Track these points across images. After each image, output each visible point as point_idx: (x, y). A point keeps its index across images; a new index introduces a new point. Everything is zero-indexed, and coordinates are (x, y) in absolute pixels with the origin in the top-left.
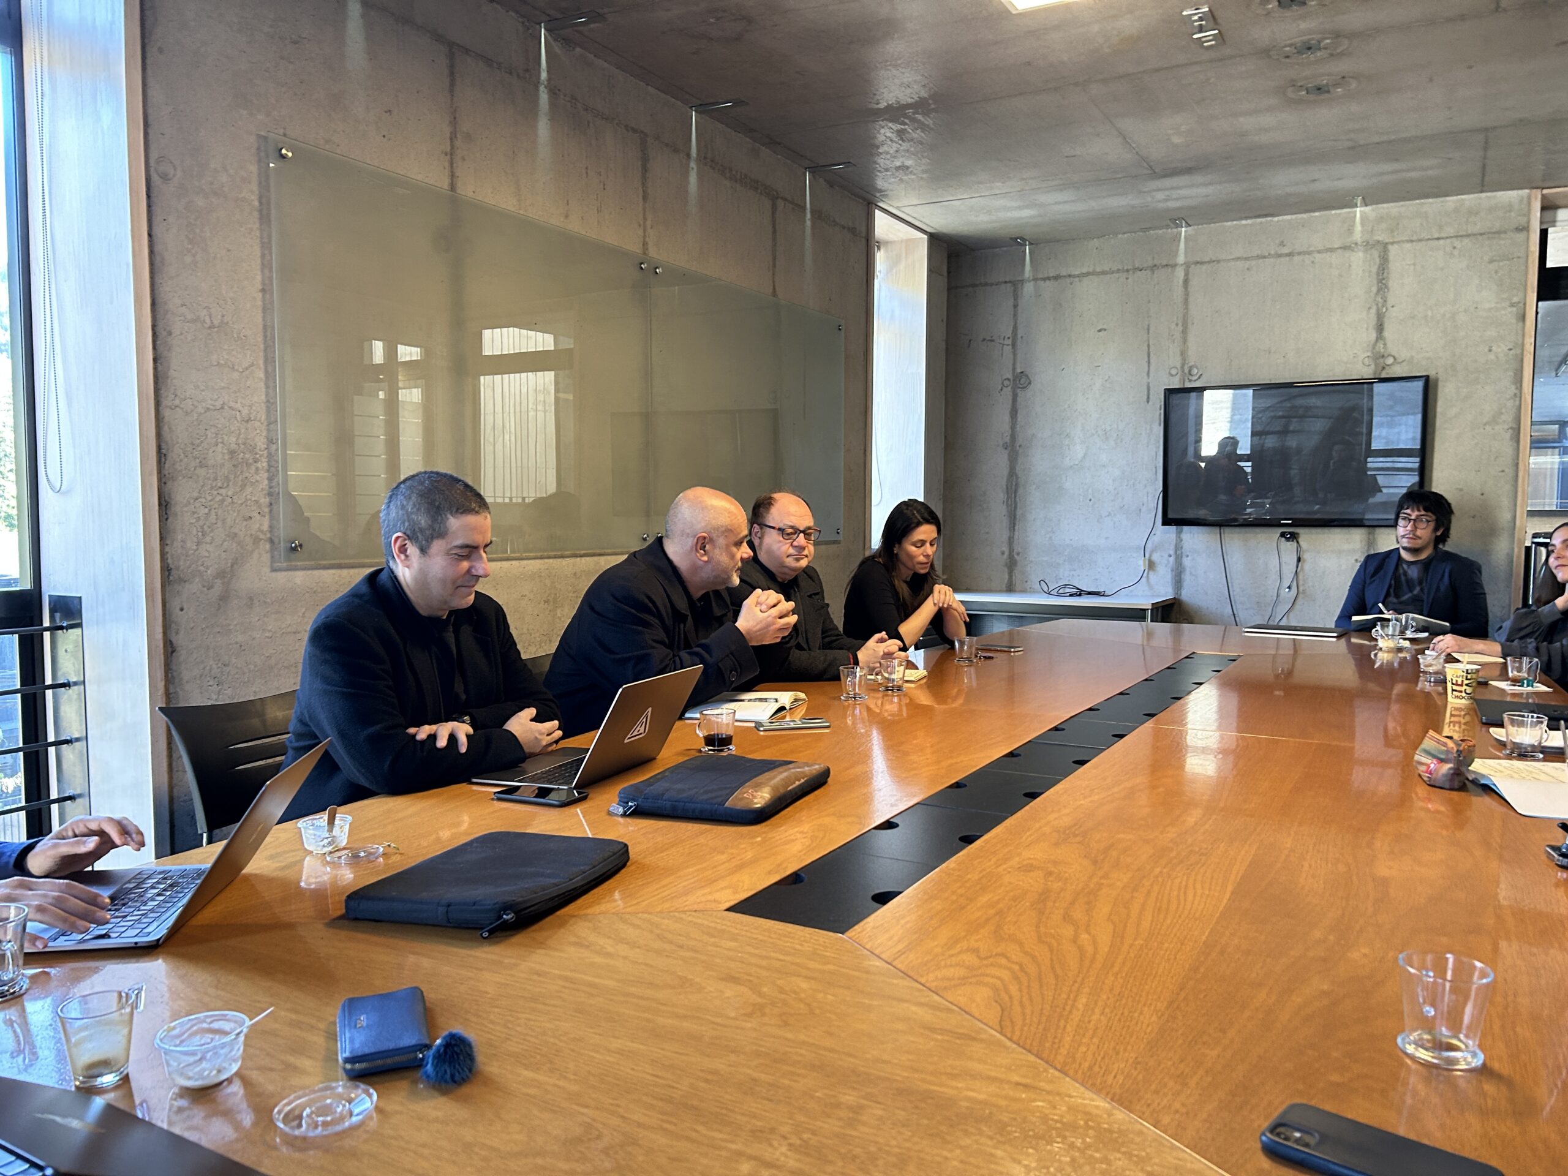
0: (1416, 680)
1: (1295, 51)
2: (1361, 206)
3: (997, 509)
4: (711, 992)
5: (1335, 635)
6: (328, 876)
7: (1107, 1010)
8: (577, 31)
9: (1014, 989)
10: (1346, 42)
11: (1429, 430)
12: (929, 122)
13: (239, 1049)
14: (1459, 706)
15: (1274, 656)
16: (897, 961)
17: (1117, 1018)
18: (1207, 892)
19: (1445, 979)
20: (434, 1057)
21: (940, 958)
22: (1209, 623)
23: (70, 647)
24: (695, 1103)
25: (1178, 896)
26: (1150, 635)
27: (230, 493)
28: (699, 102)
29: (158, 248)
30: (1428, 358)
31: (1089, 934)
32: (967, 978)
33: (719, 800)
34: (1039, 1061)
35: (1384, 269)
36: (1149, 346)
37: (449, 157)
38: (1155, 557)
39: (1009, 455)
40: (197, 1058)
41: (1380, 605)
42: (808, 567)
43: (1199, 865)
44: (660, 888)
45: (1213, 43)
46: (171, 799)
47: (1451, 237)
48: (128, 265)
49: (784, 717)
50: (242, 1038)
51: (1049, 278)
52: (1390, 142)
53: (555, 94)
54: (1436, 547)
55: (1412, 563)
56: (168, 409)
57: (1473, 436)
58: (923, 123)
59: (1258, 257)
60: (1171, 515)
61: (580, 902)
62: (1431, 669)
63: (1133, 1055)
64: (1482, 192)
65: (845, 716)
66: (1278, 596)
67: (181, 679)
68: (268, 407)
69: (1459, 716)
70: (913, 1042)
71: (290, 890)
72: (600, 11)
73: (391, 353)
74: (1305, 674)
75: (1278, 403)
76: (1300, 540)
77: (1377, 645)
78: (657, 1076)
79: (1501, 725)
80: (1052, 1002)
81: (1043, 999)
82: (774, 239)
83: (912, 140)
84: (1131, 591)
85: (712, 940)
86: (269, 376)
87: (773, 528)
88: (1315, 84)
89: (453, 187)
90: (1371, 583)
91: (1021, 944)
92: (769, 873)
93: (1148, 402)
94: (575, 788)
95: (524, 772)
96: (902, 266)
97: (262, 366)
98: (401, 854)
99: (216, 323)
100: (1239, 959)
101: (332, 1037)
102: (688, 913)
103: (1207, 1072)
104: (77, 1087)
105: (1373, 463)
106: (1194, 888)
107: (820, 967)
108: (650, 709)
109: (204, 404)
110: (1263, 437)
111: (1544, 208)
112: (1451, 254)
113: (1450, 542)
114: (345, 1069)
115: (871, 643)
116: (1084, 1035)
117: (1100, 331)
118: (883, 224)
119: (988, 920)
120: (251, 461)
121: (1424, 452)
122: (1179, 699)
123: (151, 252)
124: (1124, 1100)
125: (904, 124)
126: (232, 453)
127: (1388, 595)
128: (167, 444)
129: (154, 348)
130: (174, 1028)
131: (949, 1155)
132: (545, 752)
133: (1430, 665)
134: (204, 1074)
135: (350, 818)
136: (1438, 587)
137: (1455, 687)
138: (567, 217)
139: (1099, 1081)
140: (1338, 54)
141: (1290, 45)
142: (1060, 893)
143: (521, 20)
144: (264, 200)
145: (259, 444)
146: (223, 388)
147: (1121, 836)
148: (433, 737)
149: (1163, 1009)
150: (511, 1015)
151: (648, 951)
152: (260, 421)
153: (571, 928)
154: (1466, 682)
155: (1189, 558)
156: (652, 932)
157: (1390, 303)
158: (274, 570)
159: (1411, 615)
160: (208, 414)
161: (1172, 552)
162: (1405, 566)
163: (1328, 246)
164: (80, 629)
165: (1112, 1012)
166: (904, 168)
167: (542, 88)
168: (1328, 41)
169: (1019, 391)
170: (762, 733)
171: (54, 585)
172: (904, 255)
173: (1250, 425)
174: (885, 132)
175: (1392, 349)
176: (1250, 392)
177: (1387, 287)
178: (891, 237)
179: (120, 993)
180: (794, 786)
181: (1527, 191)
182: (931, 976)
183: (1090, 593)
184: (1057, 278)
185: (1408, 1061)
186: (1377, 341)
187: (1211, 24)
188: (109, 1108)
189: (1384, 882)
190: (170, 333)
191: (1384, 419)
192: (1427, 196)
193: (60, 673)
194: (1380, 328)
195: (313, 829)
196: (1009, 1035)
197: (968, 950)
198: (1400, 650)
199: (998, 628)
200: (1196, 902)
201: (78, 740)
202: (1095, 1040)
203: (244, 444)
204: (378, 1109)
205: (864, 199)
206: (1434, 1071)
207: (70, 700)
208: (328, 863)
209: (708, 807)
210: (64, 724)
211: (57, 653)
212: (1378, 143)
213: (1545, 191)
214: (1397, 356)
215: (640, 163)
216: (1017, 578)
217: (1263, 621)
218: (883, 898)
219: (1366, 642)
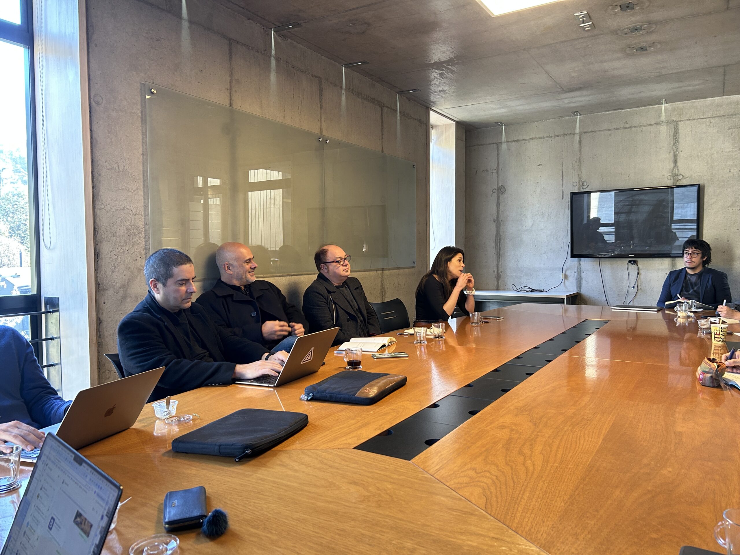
0: (697, 333)
1: (630, 31)
2: (664, 104)
3: (491, 252)
4: (344, 489)
5: (656, 310)
6: (167, 430)
7: (539, 500)
8: (289, 32)
9: (493, 489)
10: (654, 26)
11: (701, 210)
12: (455, 69)
14: (718, 345)
15: (627, 321)
16: (436, 474)
17: (544, 504)
18: (590, 439)
20: (208, 522)
21: (457, 473)
22: (595, 305)
23: (54, 321)
24: (333, 546)
25: (576, 441)
26: (566, 310)
27: (127, 249)
28: (346, 63)
29: (95, 136)
30: (700, 176)
31: (531, 460)
32: (470, 483)
33: (353, 393)
34: (504, 526)
35: (676, 134)
36: (562, 172)
37: (229, 91)
38: (568, 273)
39: (496, 226)
41: (678, 295)
43: (587, 425)
44: (323, 437)
45: (590, 28)
47: (709, 118)
48: (80, 144)
49: (385, 351)
51: (514, 141)
52: (677, 73)
53: (278, 61)
54: (704, 266)
55: (693, 275)
56: (99, 210)
57: (723, 213)
58: (452, 70)
59: (615, 129)
60: (575, 253)
61: (284, 443)
62: (704, 327)
63: (552, 523)
64: (724, 96)
65: (416, 352)
66: (628, 291)
67: (104, 336)
68: (145, 208)
69: (718, 350)
70: (442, 516)
71: (149, 436)
72: (299, 22)
74: (641, 329)
75: (626, 198)
76: (638, 264)
77: (677, 315)
78: (315, 532)
80: (512, 495)
81: (507, 494)
82: (382, 126)
83: (447, 78)
84: (557, 289)
85: (346, 463)
86: (145, 193)
88: (640, 46)
89: (231, 105)
90: (673, 285)
91: (497, 466)
92: (375, 430)
93: (563, 199)
96: (444, 136)
97: (142, 189)
98: (201, 419)
99: (121, 170)
100: (606, 474)
101: (161, 511)
102: (335, 450)
103: (589, 532)
105: (674, 226)
106: (584, 437)
107: (397, 477)
108: (313, 349)
109: (115, 207)
110: (619, 215)
112: (709, 126)
113: (711, 263)
114: (165, 527)
116: (527, 513)
117: (539, 165)
118: (434, 118)
119: (481, 454)
120: (137, 233)
121: (699, 221)
122: (579, 342)
123: (91, 138)
124: (546, 547)
125: (443, 70)
126: (128, 230)
127: (682, 290)
128: (98, 226)
129: (93, 182)
133: (704, 325)
135: (177, 402)
136: (707, 286)
137: (716, 336)
138: (284, 117)
139: (534, 537)
140: (650, 32)
141: (627, 28)
142: (517, 440)
143: (262, 27)
144: (144, 113)
145: (141, 225)
146: (124, 200)
147: (549, 411)
149: (567, 499)
150: (247, 501)
151: (315, 468)
152: (141, 215)
153: (278, 457)
154: (721, 333)
155: (584, 273)
156: (317, 459)
157: (680, 149)
159: (694, 301)
160: (117, 212)
161: (576, 271)
162: (689, 276)
163: (649, 123)
164: (58, 313)
165: (541, 501)
166: (443, 91)
167: (272, 58)
168: (645, 26)
169: (500, 195)
170: (375, 360)
171: (47, 292)
172: (444, 131)
173: (613, 209)
174: (434, 74)
175: (682, 171)
176: (613, 193)
177: (678, 142)
178: (438, 123)
180: (389, 386)
182: (452, 482)
183: (536, 291)
184: (518, 141)
186: (674, 168)
187: (589, 20)
189: (680, 434)
190: (100, 175)
191: (679, 205)
192: (697, 98)
193: (49, 333)
194: (675, 162)
195: (160, 408)
196: (489, 513)
197: (470, 469)
198: (689, 317)
199: (492, 308)
200: (585, 445)
201: (57, 364)
202: (533, 515)
203: (134, 225)
205: (425, 106)
207: (53, 345)
208: (166, 424)
209: (347, 396)
210: (51, 357)
211: (48, 324)
212: (671, 74)
214: (684, 175)
215: (318, 92)
216: (501, 284)
217: (621, 304)
218: (430, 443)
219: (672, 313)
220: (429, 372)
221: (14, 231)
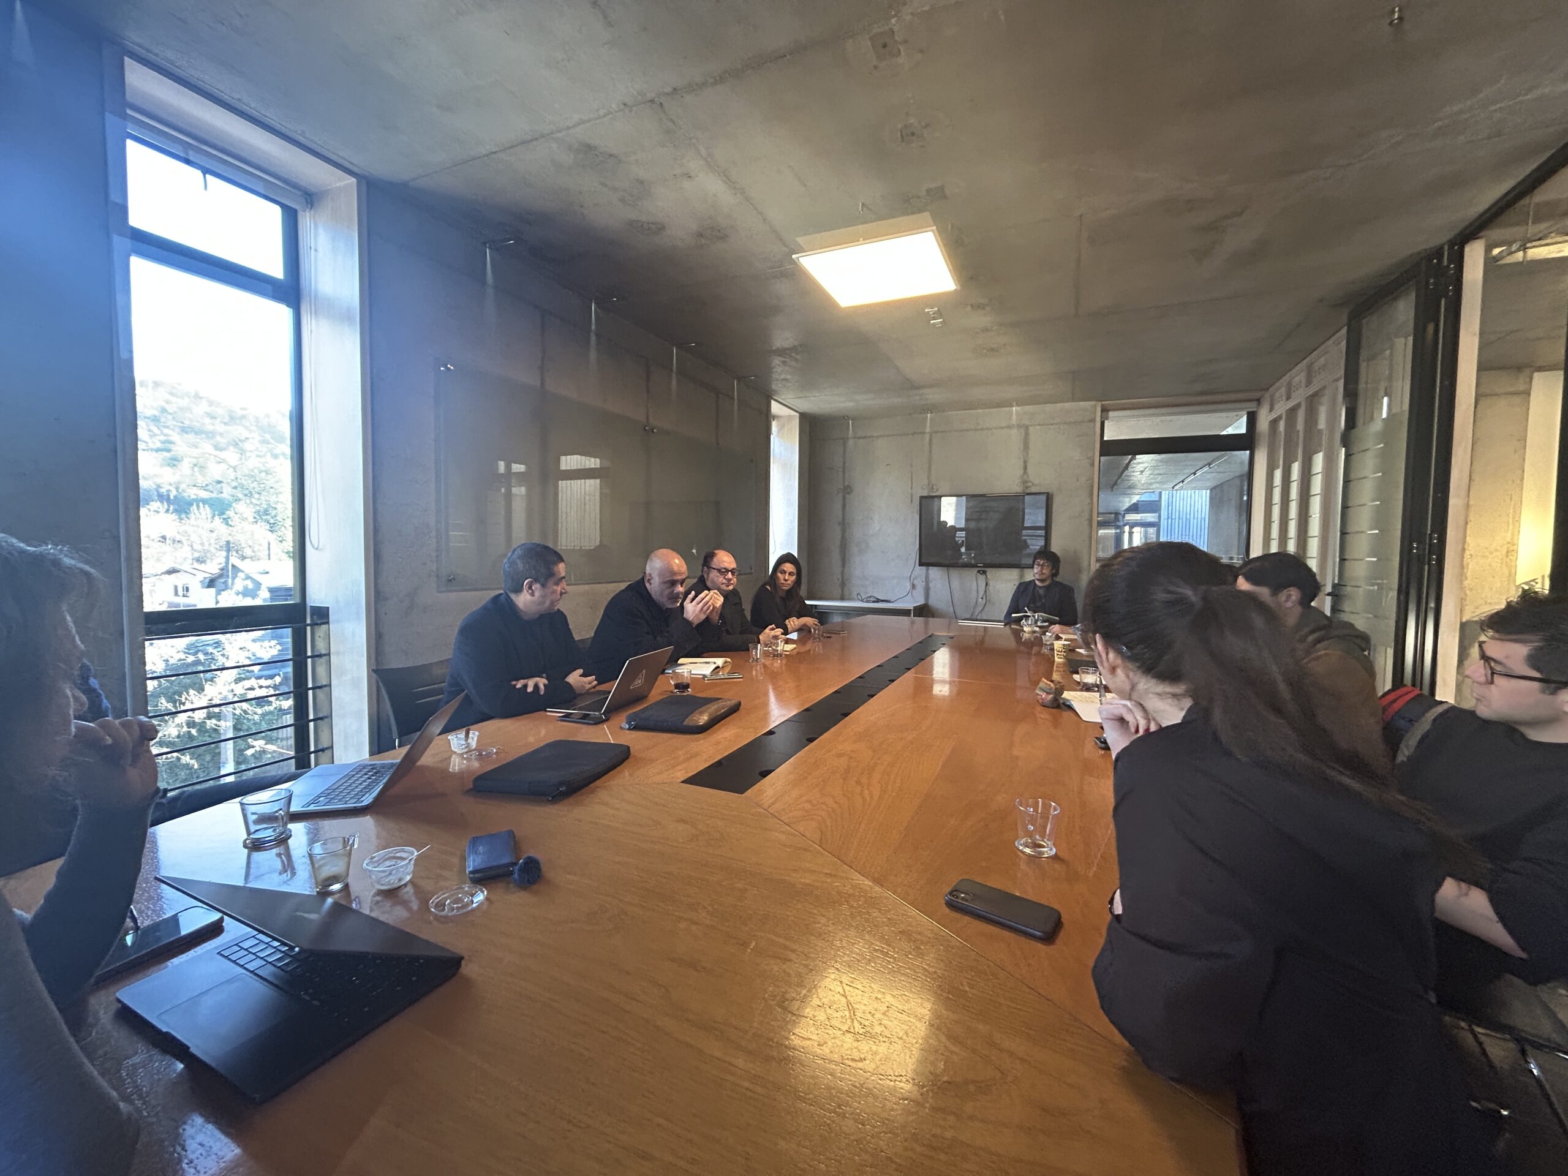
0: (1041, 648)
1: (980, 331)
2: (1015, 407)
3: (836, 556)
4: (671, 828)
6: (465, 766)
7: (875, 832)
8: (611, 305)
9: (828, 823)
10: (1005, 327)
11: (1049, 518)
12: (798, 357)
13: (411, 868)
14: (1059, 663)
15: (974, 634)
16: (769, 808)
17: (879, 836)
18: (929, 766)
19: (1038, 813)
20: (519, 870)
21: (792, 806)
22: (939, 617)
23: (322, 635)
24: (660, 891)
25: (915, 768)
26: (913, 623)
27: (414, 550)
28: (677, 343)
30: (1049, 483)
31: (869, 790)
32: (805, 816)
33: (681, 720)
34: (838, 861)
35: (1027, 439)
36: (911, 473)
37: (540, 370)
38: (916, 582)
39: (842, 528)
40: (387, 873)
41: (1026, 608)
42: (733, 589)
43: (926, 752)
44: (646, 771)
45: (940, 325)
46: (379, 719)
47: (1058, 424)
49: (719, 672)
50: (413, 862)
51: (861, 437)
52: (1028, 376)
53: (599, 337)
54: (1052, 579)
55: (1041, 587)
57: (1070, 523)
58: (795, 358)
59: (966, 430)
60: (923, 561)
62: (1048, 643)
63: (886, 856)
64: (1074, 402)
65: (752, 671)
66: (976, 603)
68: (437, 503)
69: (1059, 668)
70: (775, 853)
71: (444, 774)
72: (624, 294)
73: (508, 467)
74: (991, 644)
75: (977, 504)
76: (988, 574)
77: (1023, 629)
78: (639, 876)
79: (1077, 673)
80: (848, 828)
81: (843, 827)
82: (718, 415)
83: (790, 366)
84: (903, 600)
85: (673, 799)
87: (714, 569)
88: (991, 347)
89: (543, 386)
90: (1021, 597)
91: (834, 797)
92: (706, 761)
93: (911, 503)
94: (604, 713)
95: (575, 705)
96: (786, 428)
97: (434, 480)
99: (408, 458)
100: (942, 802)
101: (463, 859)
102: (660, 784)
103: (922, 863)
104: (317, 892)
105: (1025, 533)
106: (923, 764)
107: (729, 813)
108: (644, 671)
109: (400, 502)
110: (971, 520)
111: (1102, 411)
112: (1058, 432)
113: (1059, 576)
114: (469, 877)
115: (767, 630)
116: (862, 846)
117: (887, 465)
118: (775, 408)
119: (817, 784)
120: (427, 533)
121: (1047, 530)
122: (923, 660)
124: (878, 881)
125: (786, 358)
126: (416, 528)
127: (1029, 603)
130: (375, 857)
131: (789, 913)
132: (588, 693)
134: (392, 881)
135: (477, 733)
136: (1054, 600)
137: (1058, 652)
138: (605, 402)
139: (867, 871)
140: (1001, 333)
141: (978, 328)
142: (855, 768)
143: (582, 299)
144: (438, 392)
145: (432, 523)
146: (411, 493)
147: (889, 736)
148: (525, 686)
149: (902, 831)
150: (562, 844)
151: (638, 806)
152: (432, 511)
153: (597, 794)
154: (1064, 649)
155: (933, 583)
156: (640, 795)
157: (1030, 455)
158: (439, 592)
159: (1040, 614)
160: (402, 507)
161: (924, 580)
162: (1038, 588)
163: (1000, 426)
164: (328, 626)
165: (877, 833)
166: (785, 380)
167: (592, 334)
168: (996, 326)
169: (847, 496)
170: (706, 682)
171: (314, 600)
172: (787, 423)
173: (965, 515)
174: (776, 361)
175: (1031, 478)
176: (965, 498)
177: (1028, 447)
178: (779, 414)
179: (344, 838)
180: (721, 712)
181: (1094, 402)
182: (787, 816)
183: (883, 601)
184: (865, 437)
185: (1021, 854)
186: (1024, 474)
187: (939, 317)
188: (336, 904)
189: (1016, 758)
191: (1030, 513)
193: (316, 649)
194: (1025, 468)
195: (458, 739)
196: (824, 848)
197: (806, 801)
198: (1034, 632)
199: (837, 619)
200: (923, 772)
201: (325, 686)
202: (868, 848)
203: (423, 523)
204: (487, 899)
205: (766, 395)
206: (1032, 859)
207: (321, 664)
208: (465, 758)
209: (676, 725)
210: (317, 678)
211: (314, 638)
212: (1022, 377)
213: (1103, 403)
214: (1034, 482)
215: (645, 374)
216: (846, 593)
217: (968, 617)
218: (765, 774)
219: (1018, 627)
220: (766, 694)
221: (260, 516)
